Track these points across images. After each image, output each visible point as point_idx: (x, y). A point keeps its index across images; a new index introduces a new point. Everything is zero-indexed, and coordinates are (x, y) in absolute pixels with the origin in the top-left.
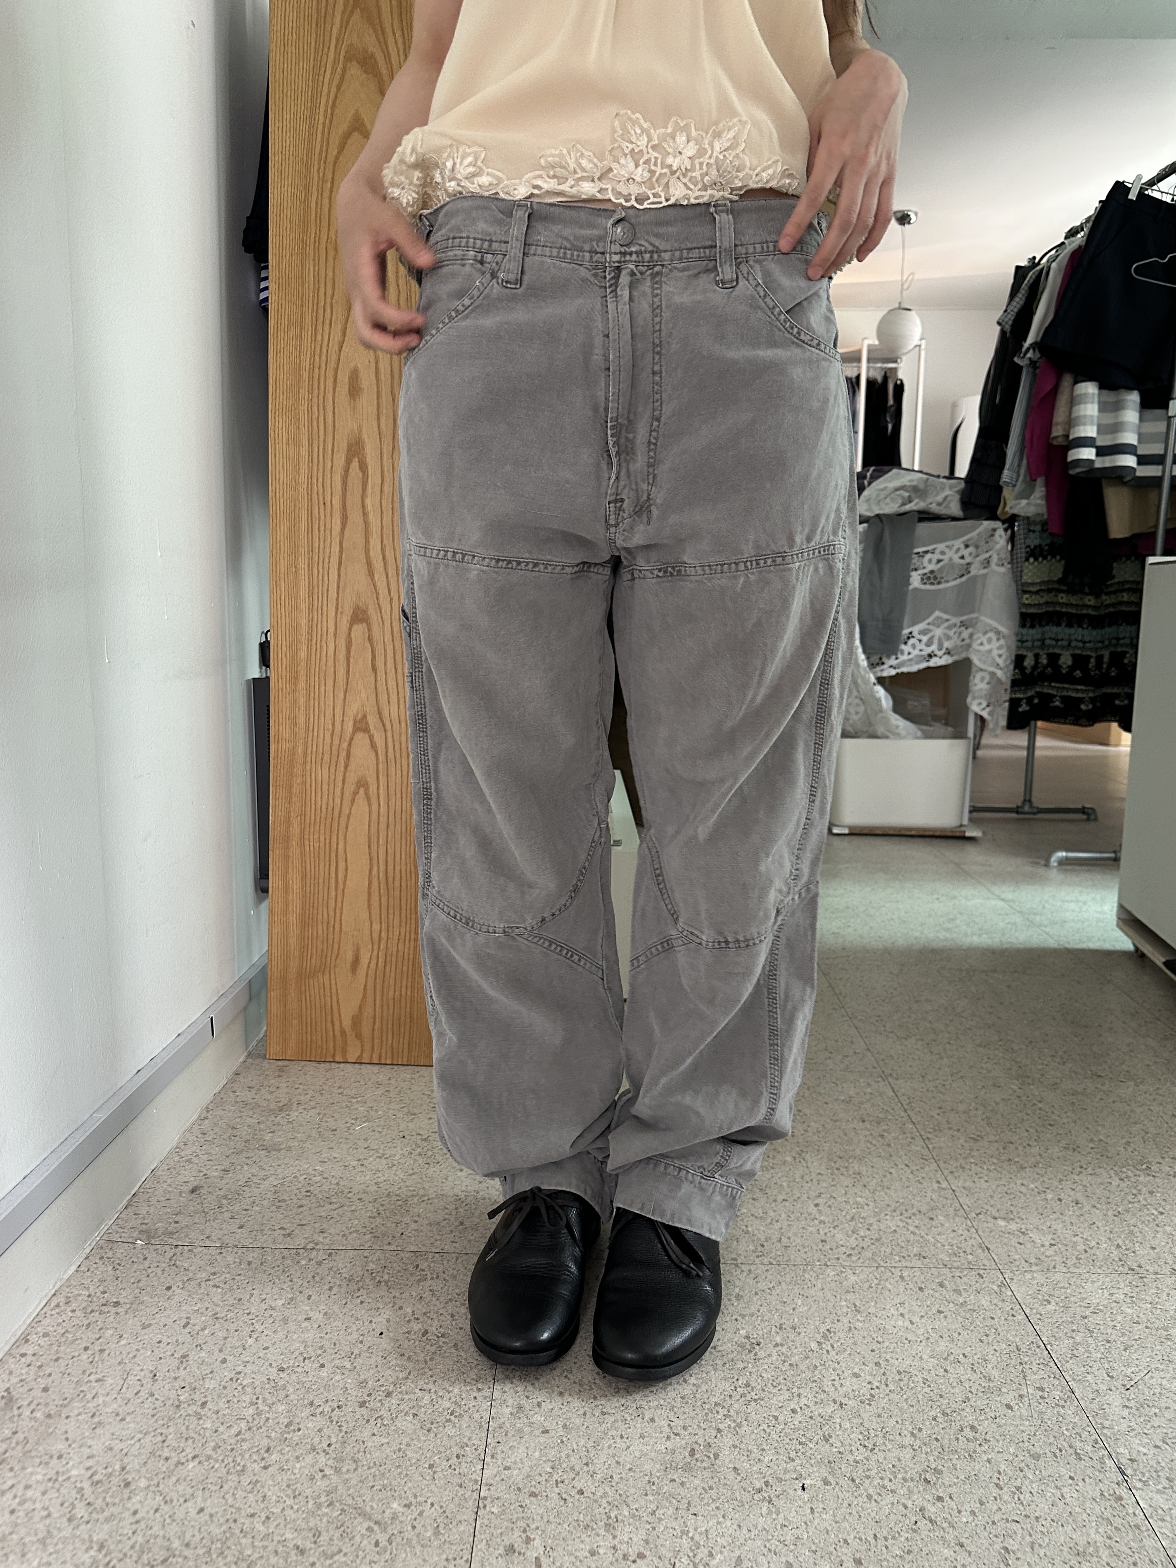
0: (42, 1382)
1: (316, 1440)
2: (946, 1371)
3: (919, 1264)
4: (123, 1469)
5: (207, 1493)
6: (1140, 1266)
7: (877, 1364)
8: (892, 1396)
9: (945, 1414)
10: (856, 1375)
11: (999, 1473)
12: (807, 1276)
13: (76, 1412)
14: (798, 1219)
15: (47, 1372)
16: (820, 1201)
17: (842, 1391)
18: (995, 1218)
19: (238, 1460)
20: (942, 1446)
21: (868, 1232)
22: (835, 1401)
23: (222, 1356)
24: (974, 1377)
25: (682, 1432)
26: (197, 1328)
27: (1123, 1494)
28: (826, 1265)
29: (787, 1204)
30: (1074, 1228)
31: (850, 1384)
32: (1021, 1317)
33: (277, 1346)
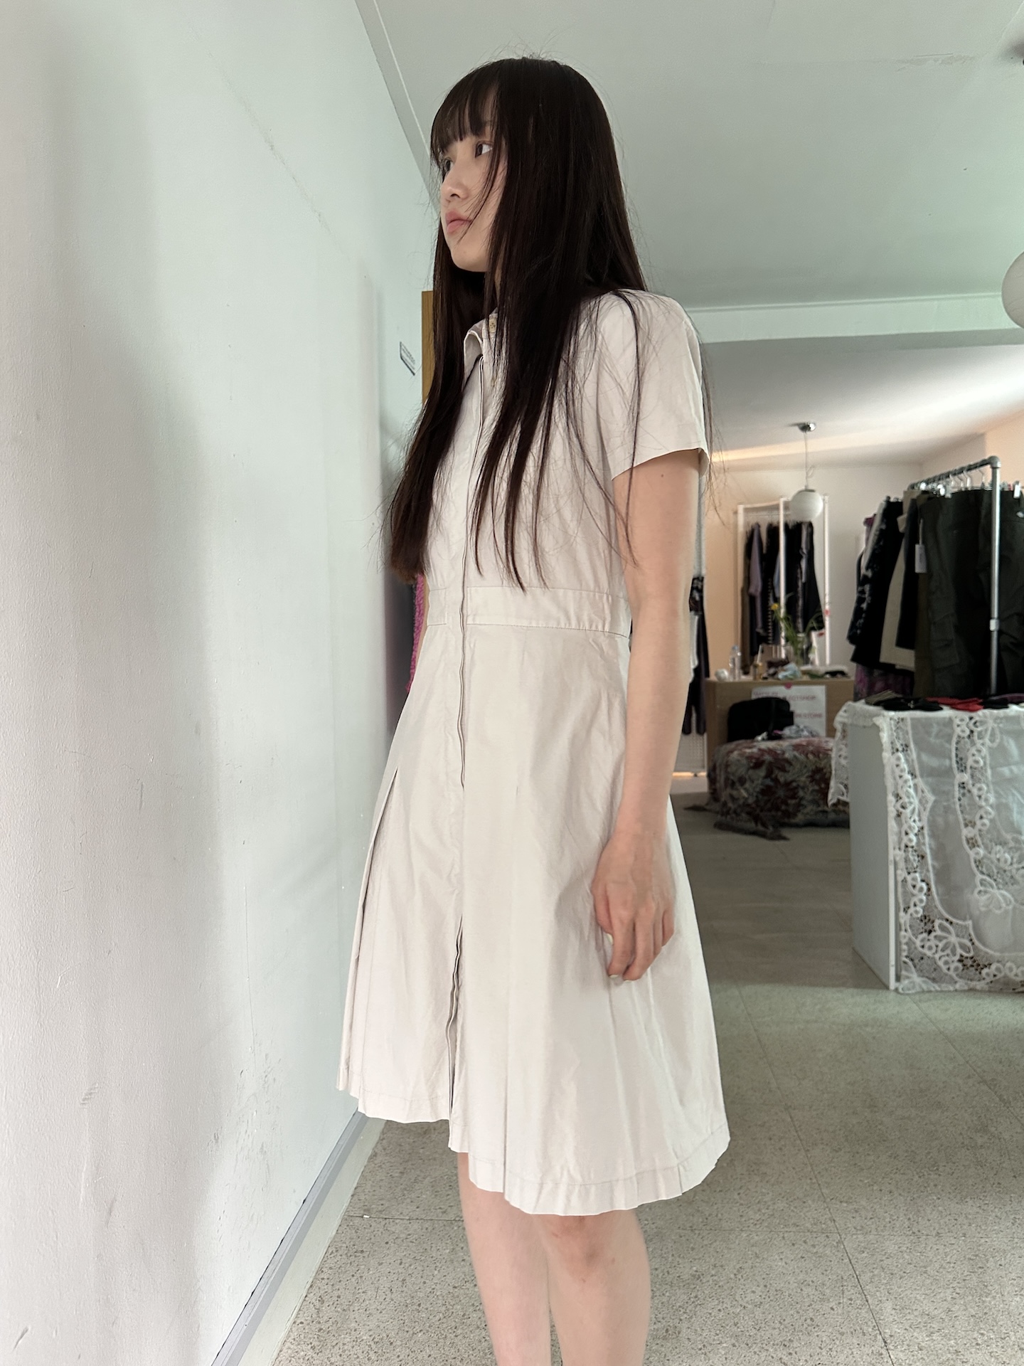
0: (336, 1293)
1: (479, 1323)
2: (801, 1290)
3: (794, 1229)
4: (388, 1336)
5: (430, 1348)
6: (919, 1231)
7: (765, 1286)
8: (772, 1303)
9: (798, 1312)
10: (753, 1292)
11: (822, 1342)
12: (731, 1236)
13: (357, 1308)
14: (728, 1203)
15: (337, 1288)
16: (741, 1191)
17: (745, 1300)
18: (841, 1202)
19: (442, 1332)
20: (795, 1329)
21: (767, 1211)
22: (741, 1305)
23: (423, 1280)
24: (816, 1293)
25: (662, 1320)
26: (407, 1265)
27: (883, 1352)
28: (742, 1230)
29: (722, 1193)
30: (886, 1208)
31: (750, 1296)
32: (847, 1261)
33: (450, 1274)
